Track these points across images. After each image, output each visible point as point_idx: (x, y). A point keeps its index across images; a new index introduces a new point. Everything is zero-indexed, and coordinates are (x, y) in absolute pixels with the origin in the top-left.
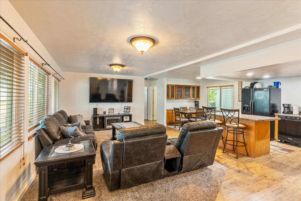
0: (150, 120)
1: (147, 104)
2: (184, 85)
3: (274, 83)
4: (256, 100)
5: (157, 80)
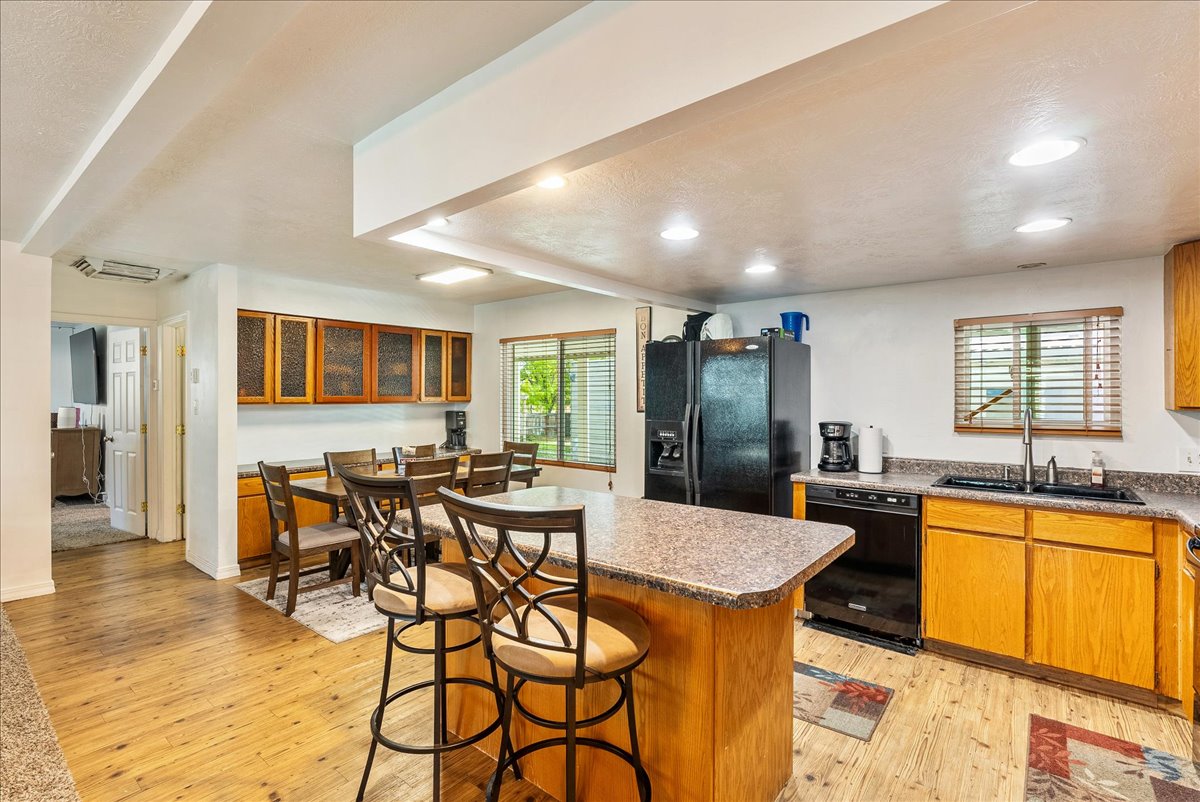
0: (159, 537)
1: (140, 435)
2: (371, 326)
3: (784, 316)
4: (710, 403)
5: (188, 281)
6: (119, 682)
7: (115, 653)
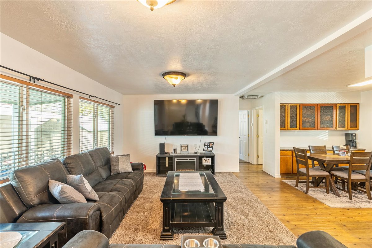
0: (252, 163)
1: (247, 137)
2: (318, 104)
5: (263, 98)
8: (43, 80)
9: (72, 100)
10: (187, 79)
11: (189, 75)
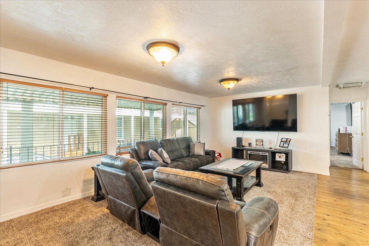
0: (367, 171)
1: (361, 136)
6: (335, 202)
7: (338, 195)
8: (149, 98)
9: (167, 106)
10: (240, 82)
11: (241, 79)
